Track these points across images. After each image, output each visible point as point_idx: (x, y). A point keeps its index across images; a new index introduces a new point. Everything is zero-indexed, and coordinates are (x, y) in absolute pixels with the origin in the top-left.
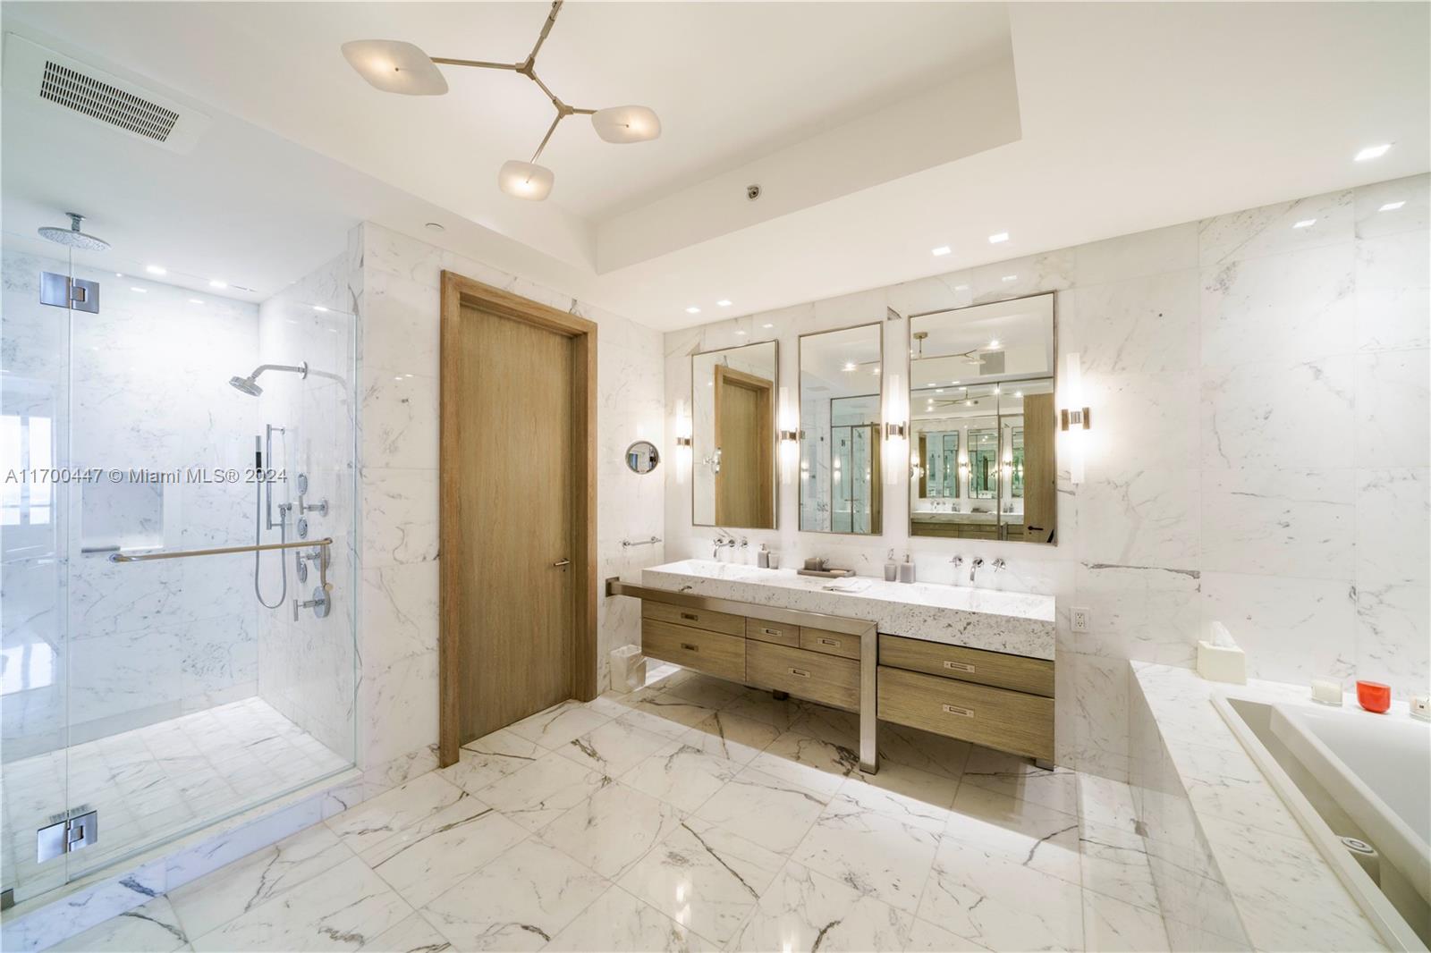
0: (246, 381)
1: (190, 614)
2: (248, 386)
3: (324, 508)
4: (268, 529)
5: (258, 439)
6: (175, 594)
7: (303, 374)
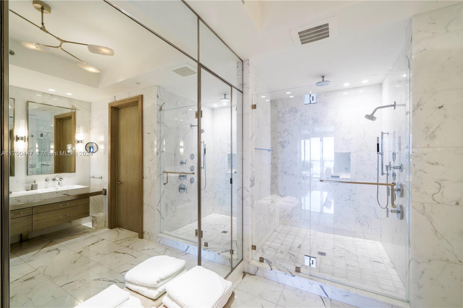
0: (370, 115)
1: (358, 203)
2: (371, 117)
3: (400, 168)
4: (382, 175)
5: (378, 138)
6: (354, 194)
7: (394, 107)
